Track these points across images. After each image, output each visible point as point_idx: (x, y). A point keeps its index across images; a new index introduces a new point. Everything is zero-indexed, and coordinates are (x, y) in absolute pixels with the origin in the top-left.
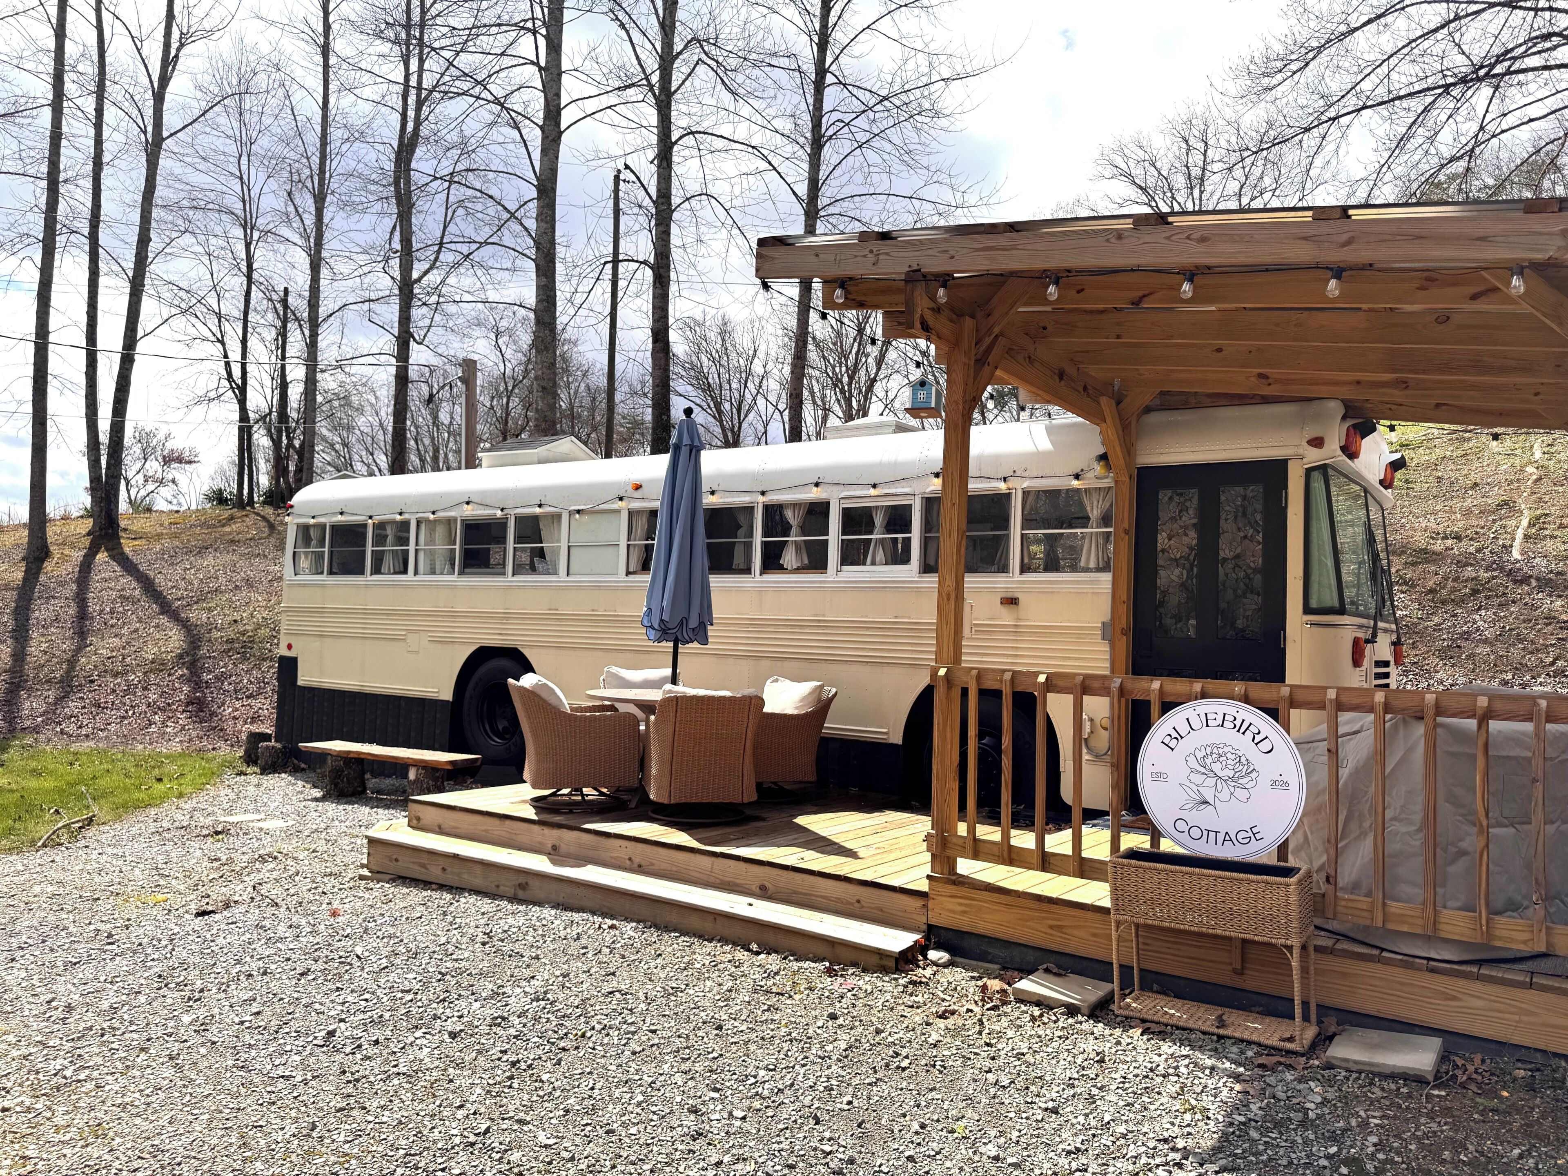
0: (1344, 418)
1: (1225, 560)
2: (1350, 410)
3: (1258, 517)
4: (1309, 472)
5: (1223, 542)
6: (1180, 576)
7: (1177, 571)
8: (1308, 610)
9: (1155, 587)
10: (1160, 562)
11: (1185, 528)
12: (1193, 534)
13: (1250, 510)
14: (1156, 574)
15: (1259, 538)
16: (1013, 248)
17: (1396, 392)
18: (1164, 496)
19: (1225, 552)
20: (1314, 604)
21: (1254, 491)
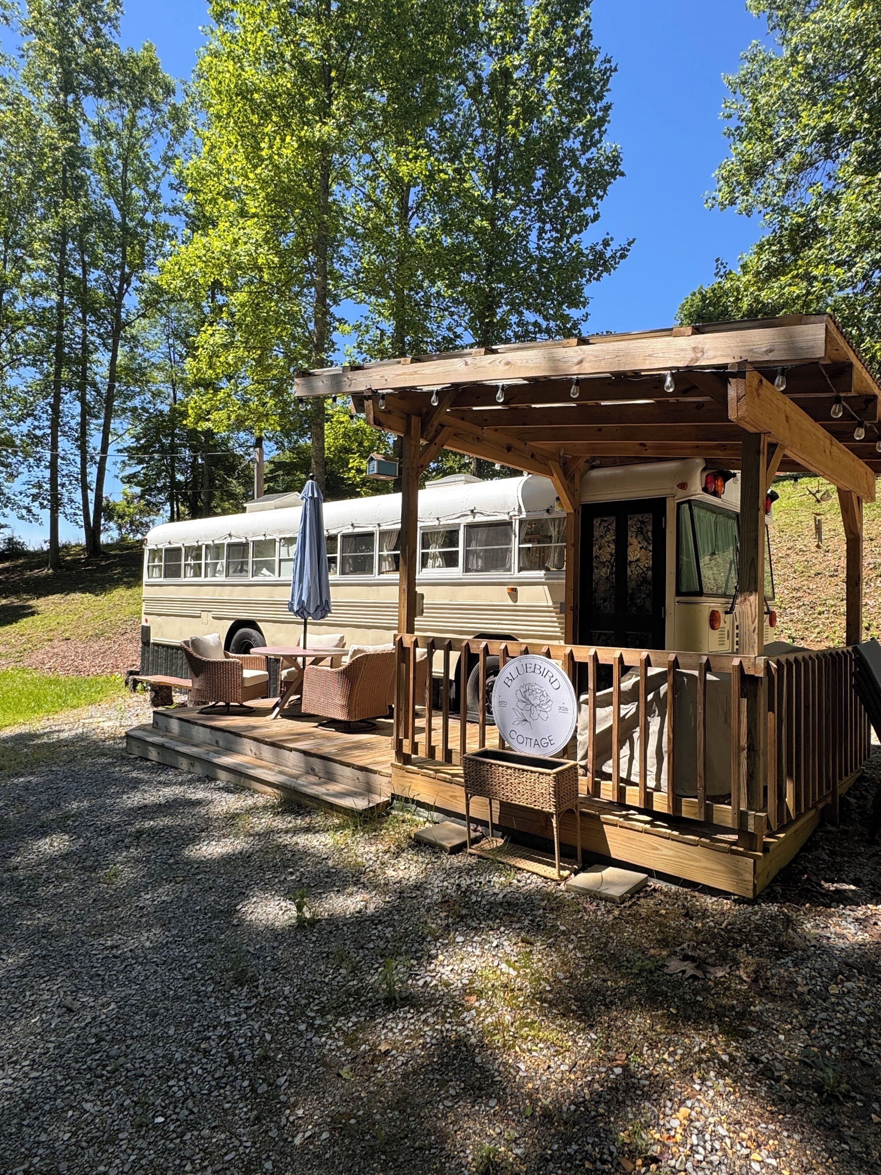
0: (704, 470)
1: (631, 562)
2: (709, 464)
3: (650, 534)
4: (679, 505)
5: (630, 549)
6: (606, 573)
7: (604, 570)
8: (679, 593)
9: (592, 580)
10: (594, 564)
11: (609, 542)
12: (613, 546)
13: (645, 530)
14: (592, 571)
15: (651, 548)
16: (415, 373)
17: (718, 452)
18: (596, 522)
19: (631, 558)
20: (684, 589)
21: (648, 517)
